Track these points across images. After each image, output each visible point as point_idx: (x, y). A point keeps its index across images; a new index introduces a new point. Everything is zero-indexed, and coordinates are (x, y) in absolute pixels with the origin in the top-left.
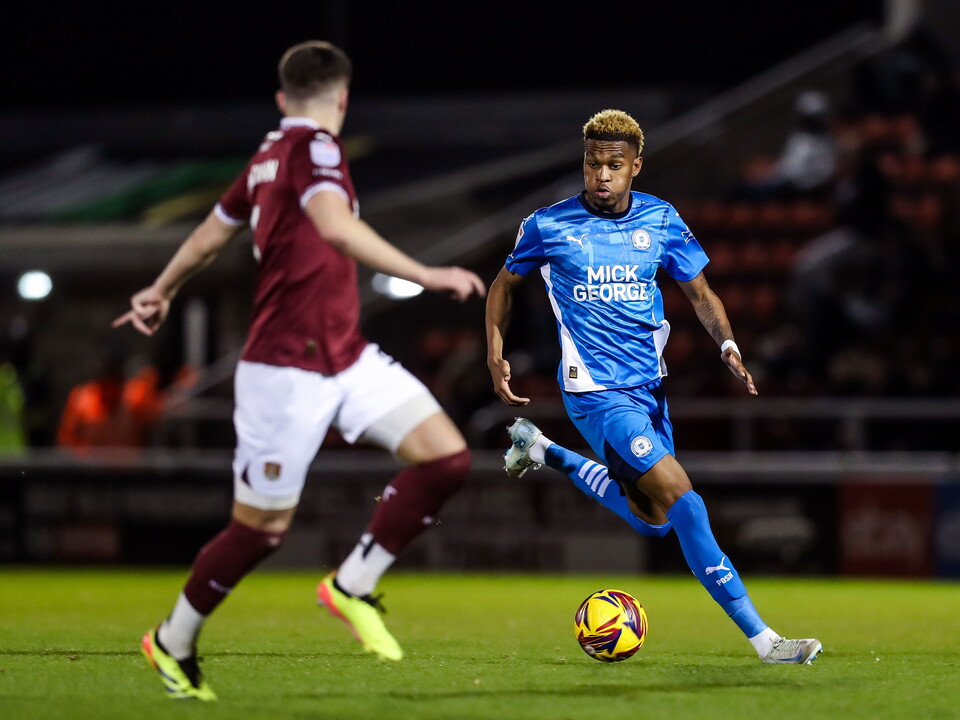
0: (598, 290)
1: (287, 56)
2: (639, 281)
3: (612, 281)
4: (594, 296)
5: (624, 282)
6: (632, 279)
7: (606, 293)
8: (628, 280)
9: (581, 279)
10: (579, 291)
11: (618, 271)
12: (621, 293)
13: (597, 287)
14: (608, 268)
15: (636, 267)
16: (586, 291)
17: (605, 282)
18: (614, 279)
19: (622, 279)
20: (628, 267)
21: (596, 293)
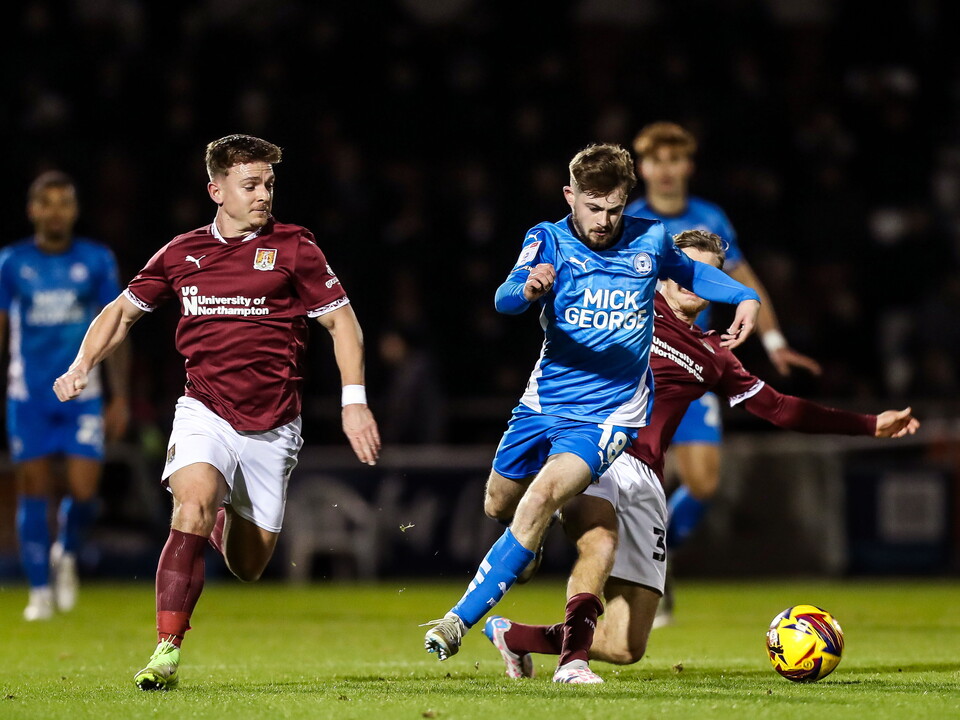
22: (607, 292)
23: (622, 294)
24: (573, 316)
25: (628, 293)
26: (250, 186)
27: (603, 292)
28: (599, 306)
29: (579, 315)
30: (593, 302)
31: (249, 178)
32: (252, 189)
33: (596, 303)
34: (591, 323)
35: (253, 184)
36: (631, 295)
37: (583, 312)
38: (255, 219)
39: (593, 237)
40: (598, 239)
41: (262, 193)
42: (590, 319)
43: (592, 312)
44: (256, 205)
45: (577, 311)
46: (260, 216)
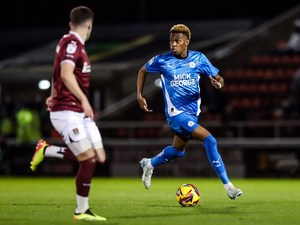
0: (178, 82)
1: (73, 11)
2: (191, 78)
3: (182, 79)
4: (177, 84)
5: (186, 79)
6: (189, 78)
7: (181, 83)
8: (187, 78)
9: (172, 79)
10: (172, 83)
11: (184, 76)
12: (186, 83)
13: (178, 81)
14: (181, 75)
15: (190, 74)
16: (174, 83)
17: (180, 80)
18: (183, 78)
19: (186, 78)
20: (187, 74)
21: (178, 83)
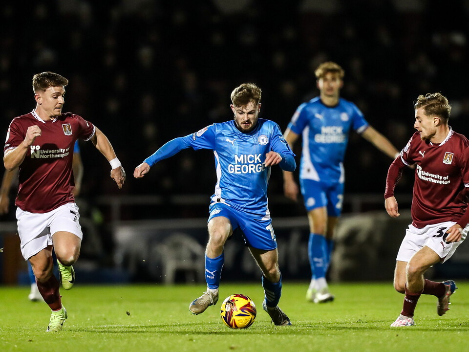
22: (245, 156)
23: (253, 156)
24: (232, 169)
25: (256, 155)
26: (55, 96)
27: (244, 156)
28: (242, 163)
29: (234, 168)
30: (239, 161)
31: (55, 93)
32: (56, 98)
33: (241, 161)
34: (241, 171)
35: (57, 95)
36: (257, 156)
37: (236, 166)
38: (57, 112)
39: (243, 126)
40: (245, 127)
41: (61, 100)
42: (239, 169)
43: (240, 166)
44: (58, 105)
45: (233, 166)
46: (59, 111)
